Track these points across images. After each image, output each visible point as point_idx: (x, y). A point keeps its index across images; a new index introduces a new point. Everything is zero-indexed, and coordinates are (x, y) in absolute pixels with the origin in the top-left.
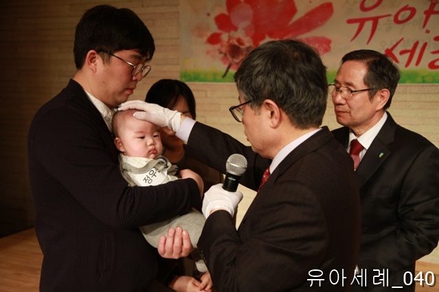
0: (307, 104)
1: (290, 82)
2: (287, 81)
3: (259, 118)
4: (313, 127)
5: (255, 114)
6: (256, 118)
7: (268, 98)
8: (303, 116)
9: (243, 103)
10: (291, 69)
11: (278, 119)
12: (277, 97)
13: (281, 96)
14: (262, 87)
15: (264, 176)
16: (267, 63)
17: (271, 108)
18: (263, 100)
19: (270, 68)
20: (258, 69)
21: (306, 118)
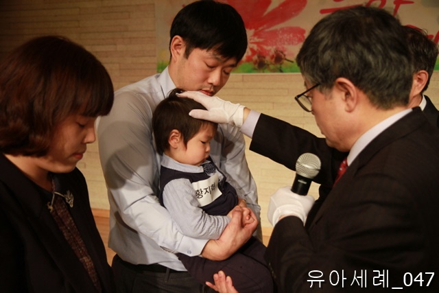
0: (388, 78)
1: (366, 52)
2: (362, 53)
3: (331, 103)
5: (326, 99)
6: (328, 104)
7: (341, 76)
8: (386, 93)
9: (309, 88)
11: (355, 101)
12: (351, 73)
13: (355, 71)
14: (331, 64)
15: (341, 169)
16: (333, 35)
17: (346, 88)
18: (335, 80)
19: (338, 39)
20: (324, 43)
21: (389, 95)
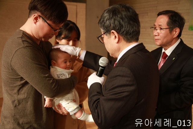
0: (130, 31)
2: (120, 21)
4: (135, 41)
5: (108, 38)
7: (112, 30)
10: (120, 15)
12: (116, 29)
14: (109, 25)
15: (115, 65)
16: (110, 14)
17: (115, 34)
20: (107, 18)
21: (130, 37)
